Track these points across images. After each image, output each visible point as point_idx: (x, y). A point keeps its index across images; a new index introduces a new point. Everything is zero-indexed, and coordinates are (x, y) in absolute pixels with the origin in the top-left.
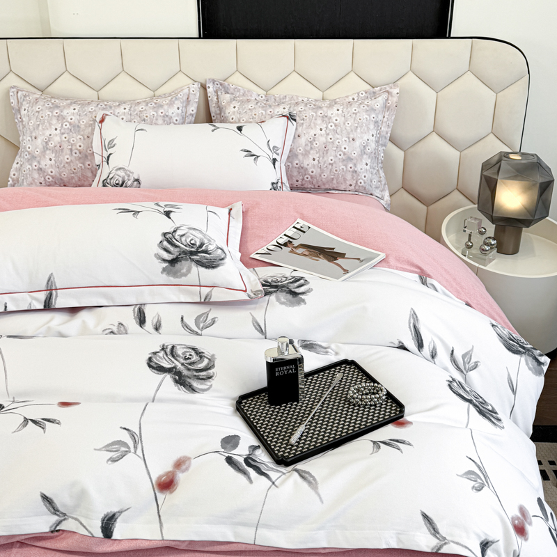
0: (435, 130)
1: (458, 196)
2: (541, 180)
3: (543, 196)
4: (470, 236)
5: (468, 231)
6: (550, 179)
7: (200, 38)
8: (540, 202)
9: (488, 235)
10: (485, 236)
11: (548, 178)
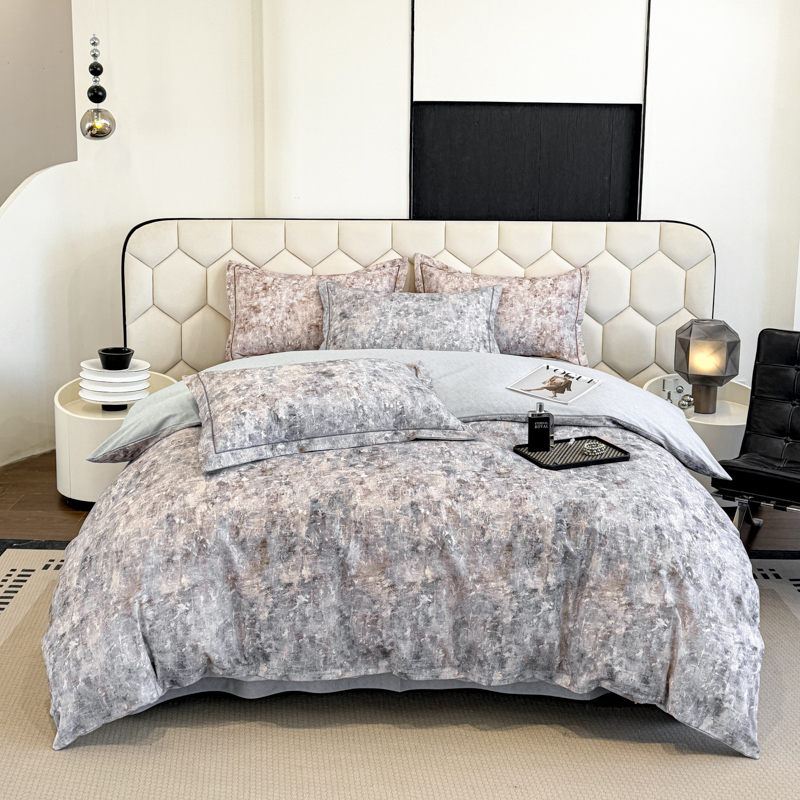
0: (632, 305)
1: (655, 369)
2: (727, 339)
3: (732, 356)
4: (669, 394)
5: (667, 391)
8: (730, 361)
9: (685, 392)
10: (682, 395)
11: (734, 339)
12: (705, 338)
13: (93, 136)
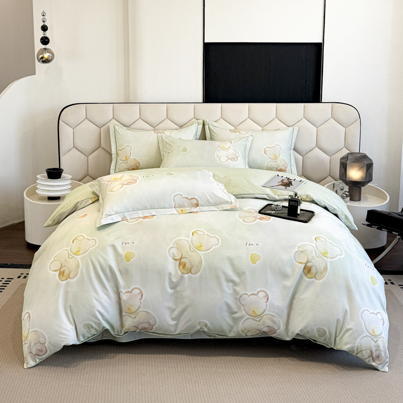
0: (318, 146)
2: (366, 162)
3: (369, 171)
4: (337, 191)
5: (335, 189)
6: (371, 162)
7: (203, 103)
8: (368, 174)
9: (345, 190)
11: (370, 162)
12: (355, 162)
13: (43, 62)
